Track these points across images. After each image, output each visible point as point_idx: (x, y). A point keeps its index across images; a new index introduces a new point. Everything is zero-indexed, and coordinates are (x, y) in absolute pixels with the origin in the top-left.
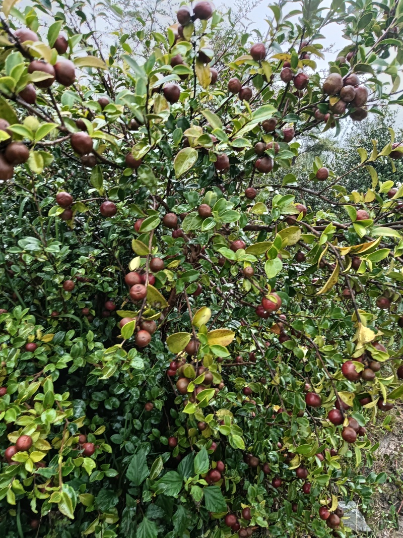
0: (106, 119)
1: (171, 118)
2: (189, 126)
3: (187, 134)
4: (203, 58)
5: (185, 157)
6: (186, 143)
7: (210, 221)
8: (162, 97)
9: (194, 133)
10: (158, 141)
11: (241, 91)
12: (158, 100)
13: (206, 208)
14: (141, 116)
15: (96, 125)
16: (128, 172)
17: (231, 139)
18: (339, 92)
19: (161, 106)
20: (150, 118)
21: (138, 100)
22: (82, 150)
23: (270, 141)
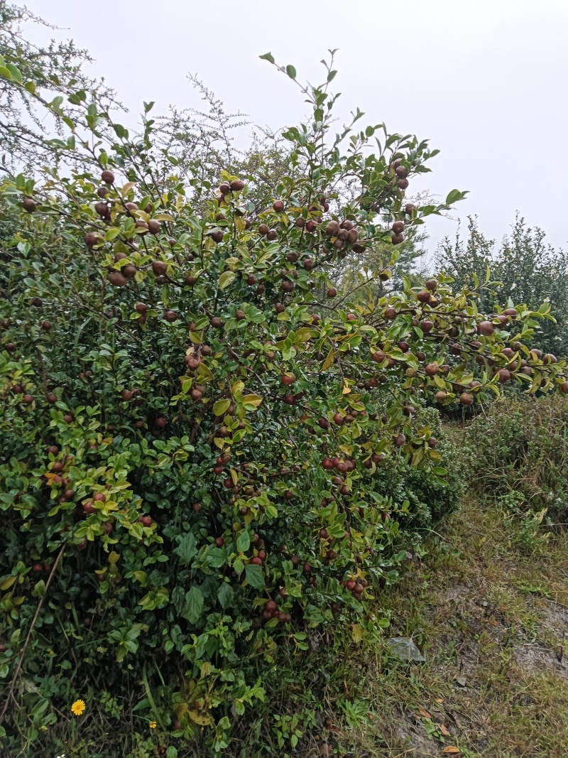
0: (173, 253)
1: (217, 252)
2: (229, 257)
3: (227, 261)
4: (238, 213)
5: (226, 277)
6: (226, 268)
7: (243, 322)
8: (211, 239)
9: (233, 260)
10: (208, 267)
11: (268, 233)
12: (208, 241)
13: (241, 313)
14: (197, 251)
15: (167, 257)
16: (187, 288)
17: (255, 264)
18: (337, 233)
19: (210, 245)
20: (203, 252)
21: (196, 242)
22: (160, 272)
23: (292, 269)
